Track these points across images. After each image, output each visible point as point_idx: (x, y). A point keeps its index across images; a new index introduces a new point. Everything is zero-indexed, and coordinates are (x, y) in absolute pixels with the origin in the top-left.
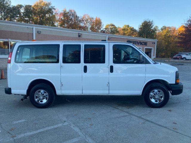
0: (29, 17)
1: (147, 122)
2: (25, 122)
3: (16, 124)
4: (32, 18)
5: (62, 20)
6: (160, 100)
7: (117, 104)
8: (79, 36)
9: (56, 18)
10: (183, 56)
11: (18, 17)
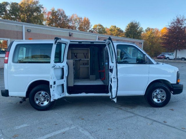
0: (15, 15)
1: (155, 123)
2: (28, 126)
3: (18, 129)
4: (19, 16)
5: (50, 19)
6: (162, 100)
7: (119, 104)
8: (70, 35)
9: (44, 17)
10: (167, 56)
11: (3, 14)
